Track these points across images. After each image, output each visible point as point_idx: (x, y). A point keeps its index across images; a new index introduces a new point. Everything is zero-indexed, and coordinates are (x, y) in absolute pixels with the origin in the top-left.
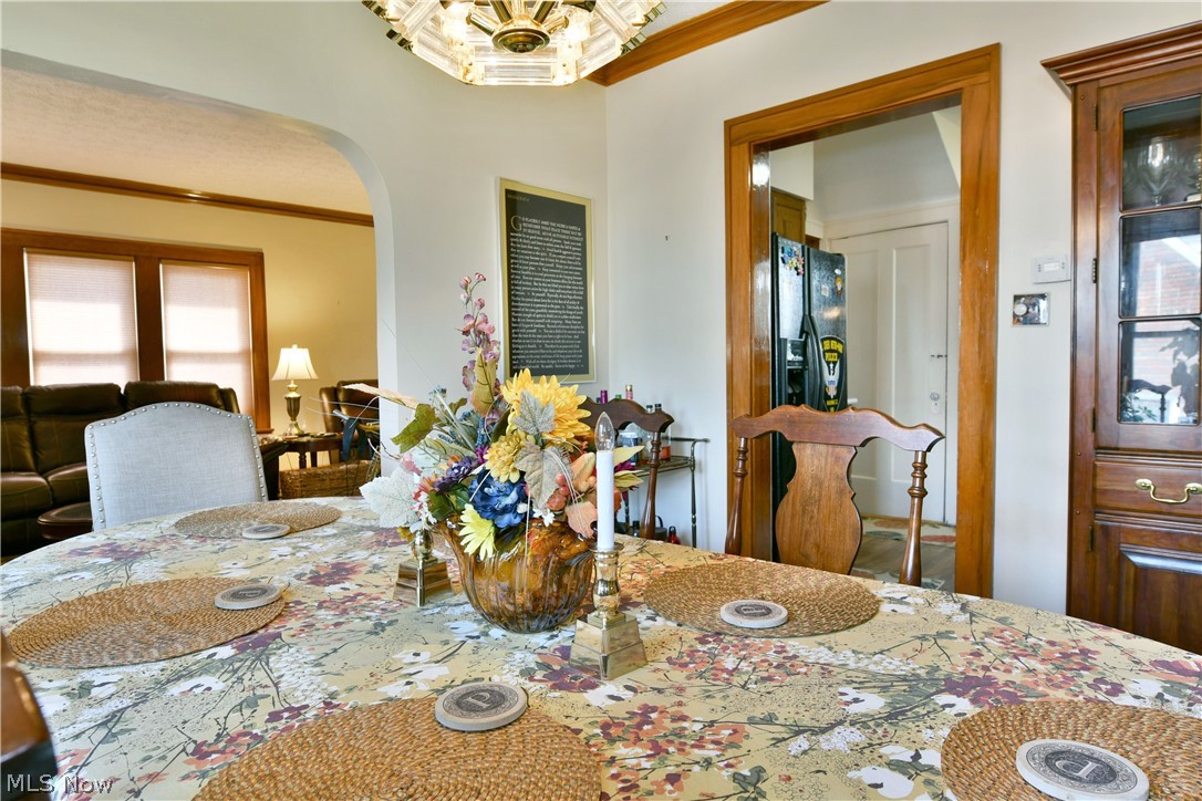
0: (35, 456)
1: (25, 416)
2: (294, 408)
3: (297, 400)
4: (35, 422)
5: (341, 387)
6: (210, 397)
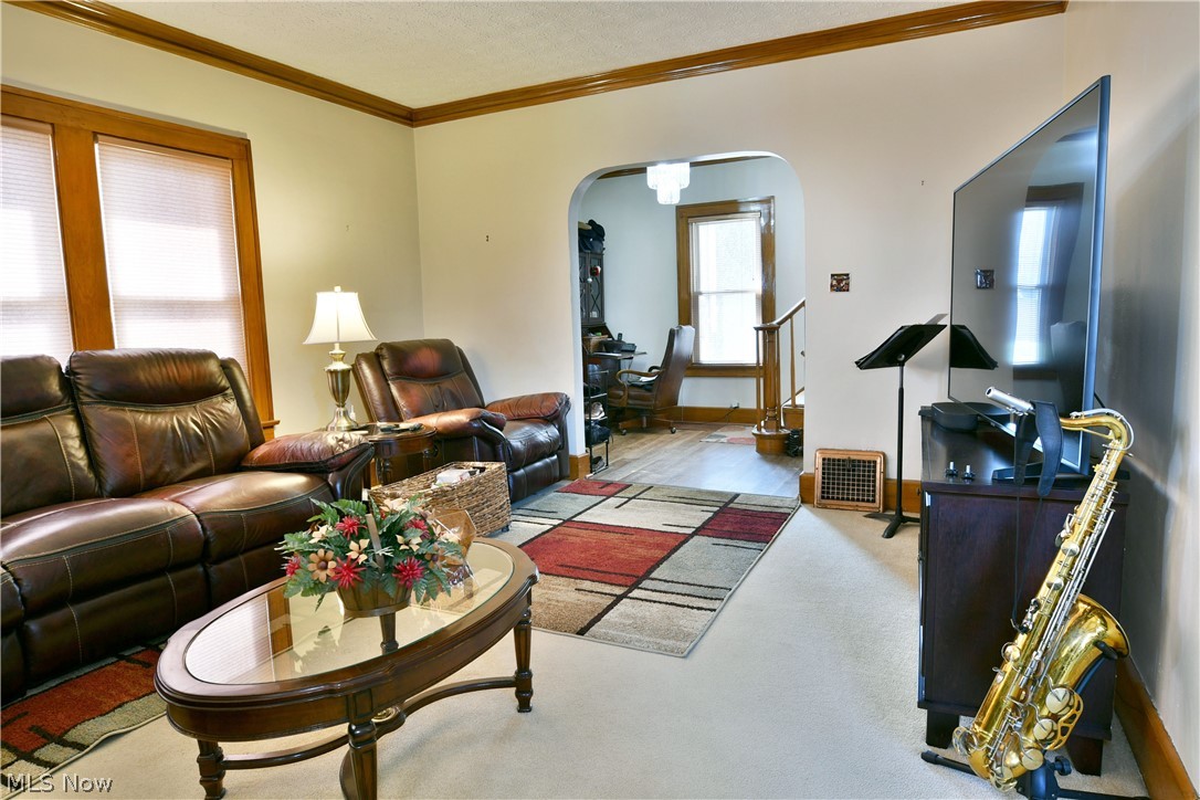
2: (340, 387)
3: (346, 374)
5: (384, 352)
6: (212, 375)
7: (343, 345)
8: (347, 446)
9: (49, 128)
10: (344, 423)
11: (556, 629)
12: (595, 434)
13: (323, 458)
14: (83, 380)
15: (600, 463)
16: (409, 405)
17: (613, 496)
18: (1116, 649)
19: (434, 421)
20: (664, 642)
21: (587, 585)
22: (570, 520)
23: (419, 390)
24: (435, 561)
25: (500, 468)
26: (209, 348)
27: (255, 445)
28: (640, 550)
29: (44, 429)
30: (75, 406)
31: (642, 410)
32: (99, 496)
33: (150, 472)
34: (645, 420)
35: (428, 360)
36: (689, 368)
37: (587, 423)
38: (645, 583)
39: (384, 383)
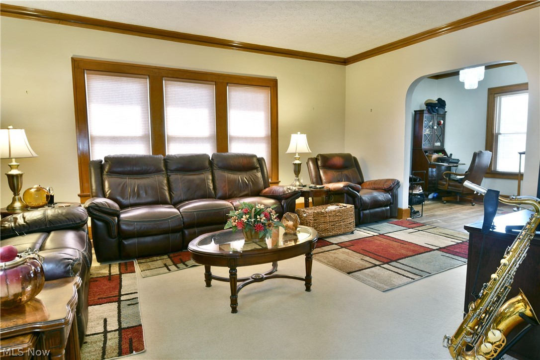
0: (170, 195)
1: (165, 172)
2: (297, 169)
3: (299, 165)
4: (170, 176)
5: (320, 158)
6: (254, 163)
7: (299, 154)
8: (290, 191)
9: (214, 83)
10: (298, 183)
11: (340, 270)
12: (415, 200)
13: (281, 194)
14: (215, 162)
15: (418, 214)
16: (326, 179)
17: (412, 228)
18: (531, 319)
19: (332, 186)
20: (379, 284)
21: (367, 258)
22: (383, 234)
23: (332, 173)
24: (269, 227)
25: (351, 207)
26: (254, 154)
27: (265, 188)
28: (403, 251)
29: (202, 176)
30: (212, 170)
31: (457, 193)
32: (215, 198)
33: (230, 193)
34: (458, 197)
35: (338, 161)
36: (487, 173)
37: (410, 194)
38: (394, 264)
39: (317, 170)
